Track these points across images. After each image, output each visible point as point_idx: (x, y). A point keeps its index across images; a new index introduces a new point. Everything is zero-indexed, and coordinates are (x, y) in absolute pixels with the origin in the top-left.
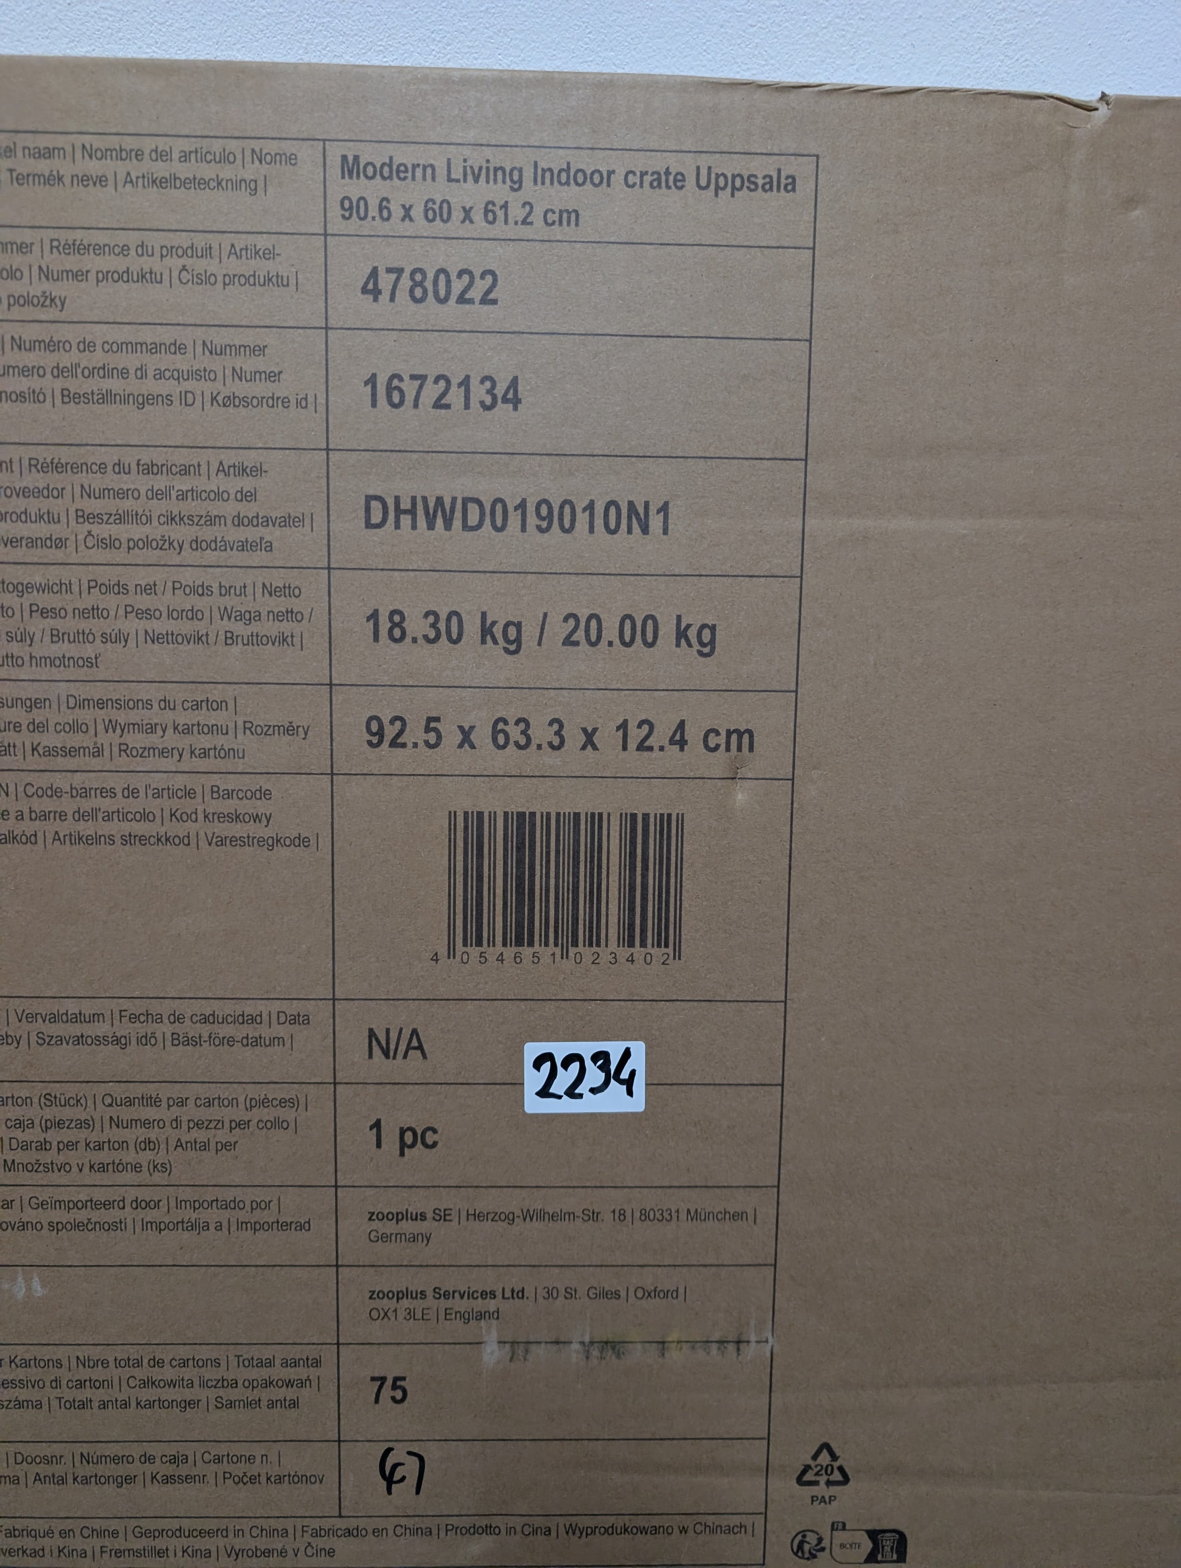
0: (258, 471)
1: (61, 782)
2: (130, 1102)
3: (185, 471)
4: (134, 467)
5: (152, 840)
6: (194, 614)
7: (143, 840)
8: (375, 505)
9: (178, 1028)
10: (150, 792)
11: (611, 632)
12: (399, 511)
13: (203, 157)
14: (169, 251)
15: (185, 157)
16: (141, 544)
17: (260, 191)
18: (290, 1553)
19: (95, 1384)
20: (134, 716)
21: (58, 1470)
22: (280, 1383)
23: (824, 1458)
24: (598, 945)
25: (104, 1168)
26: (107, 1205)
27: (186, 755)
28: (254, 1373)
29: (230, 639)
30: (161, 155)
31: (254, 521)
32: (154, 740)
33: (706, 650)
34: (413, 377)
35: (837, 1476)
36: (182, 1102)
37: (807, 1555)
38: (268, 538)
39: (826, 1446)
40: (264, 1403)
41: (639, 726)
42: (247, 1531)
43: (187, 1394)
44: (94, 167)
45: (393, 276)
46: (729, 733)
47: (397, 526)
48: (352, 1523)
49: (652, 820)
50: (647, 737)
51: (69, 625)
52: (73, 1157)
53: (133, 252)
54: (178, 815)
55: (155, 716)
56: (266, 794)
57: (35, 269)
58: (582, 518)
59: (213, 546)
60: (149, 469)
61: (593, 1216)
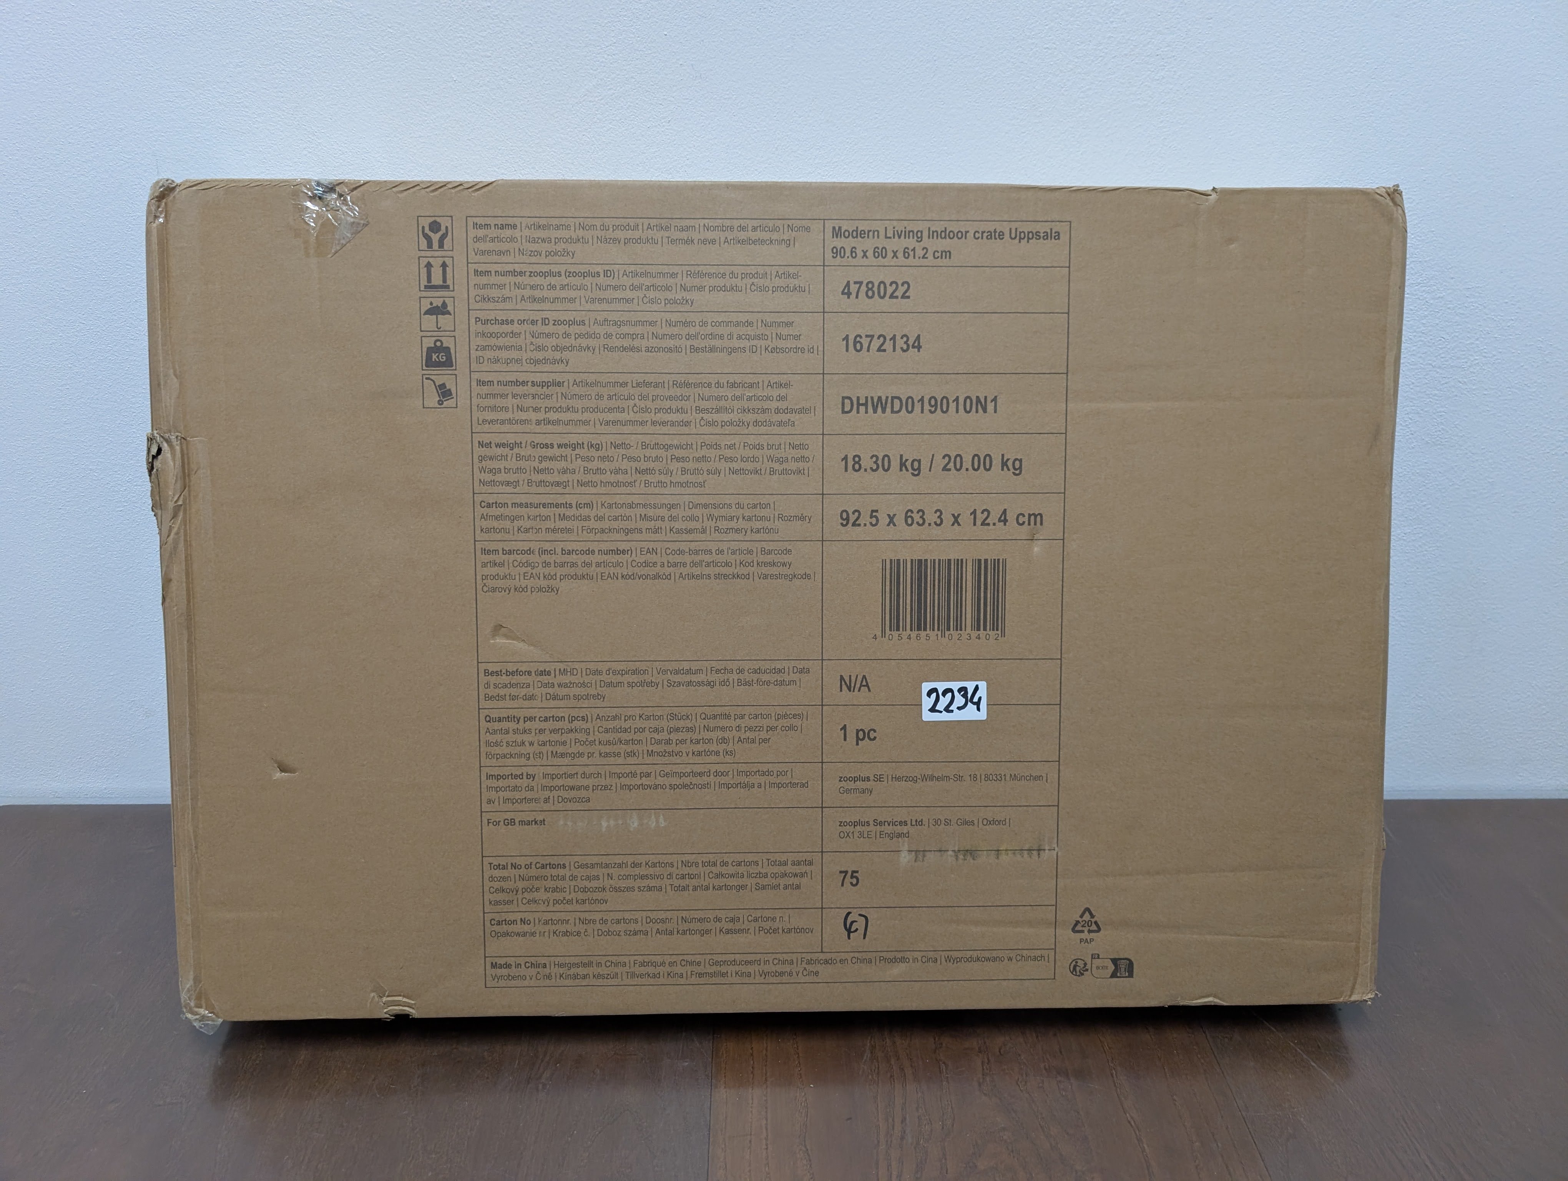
0: (787, 385)
1: (684, 546)
2: (715, 717)
3: (751, 386)
4: (725, 384)
5: (730, 577)
6: (754, 459)
7: (725, 576)
8: (847, 401)
9: (741, 676)
10: (730, 551)
11: (967, 464)
12: (859, 404)
13: (763, 229)
14: (745, 276)
15: (755, 229)
16: (728, 424)
17: (792, 245)
18: (794, 973)
19: (691, 877)
20: (723, 512)
21: (669, 926)
22: (791, 875)
23: (1087, 917)
24: (961, 630)
25: (700, 754)
26: (700, 774)
27: (749, 532)
28: (776, 869)
29: (773, 472)
30: (743, 228)
31: (786, 411)
32: (733, 524)
33: (1017, 472)
34: (867, 336)
35: (1094, 927)
36: (742, 717)
37: (1078, 974)
38: (792, 419)
39: (1087, 910)
40: (782, 887)
41: (982, 513)
42: (771, 962)
43: (740, 882)
44: (710, 235)
45: (858, 286)
46: (1030, 515)
47: (858, 412)
48: (828, 956)
49: (989, 562)
50: (987, 518)
51: (691, 465)
52: (683, 748)
53: (727, 277)
54: (744, 563)
55: (733, 512)
56: (789, 551)
57: (679, 286)
58: (953, 406)
59: (765, 424)
60: (733, 385)
61: (960, 778)
